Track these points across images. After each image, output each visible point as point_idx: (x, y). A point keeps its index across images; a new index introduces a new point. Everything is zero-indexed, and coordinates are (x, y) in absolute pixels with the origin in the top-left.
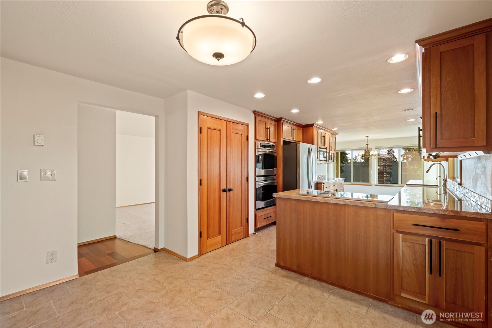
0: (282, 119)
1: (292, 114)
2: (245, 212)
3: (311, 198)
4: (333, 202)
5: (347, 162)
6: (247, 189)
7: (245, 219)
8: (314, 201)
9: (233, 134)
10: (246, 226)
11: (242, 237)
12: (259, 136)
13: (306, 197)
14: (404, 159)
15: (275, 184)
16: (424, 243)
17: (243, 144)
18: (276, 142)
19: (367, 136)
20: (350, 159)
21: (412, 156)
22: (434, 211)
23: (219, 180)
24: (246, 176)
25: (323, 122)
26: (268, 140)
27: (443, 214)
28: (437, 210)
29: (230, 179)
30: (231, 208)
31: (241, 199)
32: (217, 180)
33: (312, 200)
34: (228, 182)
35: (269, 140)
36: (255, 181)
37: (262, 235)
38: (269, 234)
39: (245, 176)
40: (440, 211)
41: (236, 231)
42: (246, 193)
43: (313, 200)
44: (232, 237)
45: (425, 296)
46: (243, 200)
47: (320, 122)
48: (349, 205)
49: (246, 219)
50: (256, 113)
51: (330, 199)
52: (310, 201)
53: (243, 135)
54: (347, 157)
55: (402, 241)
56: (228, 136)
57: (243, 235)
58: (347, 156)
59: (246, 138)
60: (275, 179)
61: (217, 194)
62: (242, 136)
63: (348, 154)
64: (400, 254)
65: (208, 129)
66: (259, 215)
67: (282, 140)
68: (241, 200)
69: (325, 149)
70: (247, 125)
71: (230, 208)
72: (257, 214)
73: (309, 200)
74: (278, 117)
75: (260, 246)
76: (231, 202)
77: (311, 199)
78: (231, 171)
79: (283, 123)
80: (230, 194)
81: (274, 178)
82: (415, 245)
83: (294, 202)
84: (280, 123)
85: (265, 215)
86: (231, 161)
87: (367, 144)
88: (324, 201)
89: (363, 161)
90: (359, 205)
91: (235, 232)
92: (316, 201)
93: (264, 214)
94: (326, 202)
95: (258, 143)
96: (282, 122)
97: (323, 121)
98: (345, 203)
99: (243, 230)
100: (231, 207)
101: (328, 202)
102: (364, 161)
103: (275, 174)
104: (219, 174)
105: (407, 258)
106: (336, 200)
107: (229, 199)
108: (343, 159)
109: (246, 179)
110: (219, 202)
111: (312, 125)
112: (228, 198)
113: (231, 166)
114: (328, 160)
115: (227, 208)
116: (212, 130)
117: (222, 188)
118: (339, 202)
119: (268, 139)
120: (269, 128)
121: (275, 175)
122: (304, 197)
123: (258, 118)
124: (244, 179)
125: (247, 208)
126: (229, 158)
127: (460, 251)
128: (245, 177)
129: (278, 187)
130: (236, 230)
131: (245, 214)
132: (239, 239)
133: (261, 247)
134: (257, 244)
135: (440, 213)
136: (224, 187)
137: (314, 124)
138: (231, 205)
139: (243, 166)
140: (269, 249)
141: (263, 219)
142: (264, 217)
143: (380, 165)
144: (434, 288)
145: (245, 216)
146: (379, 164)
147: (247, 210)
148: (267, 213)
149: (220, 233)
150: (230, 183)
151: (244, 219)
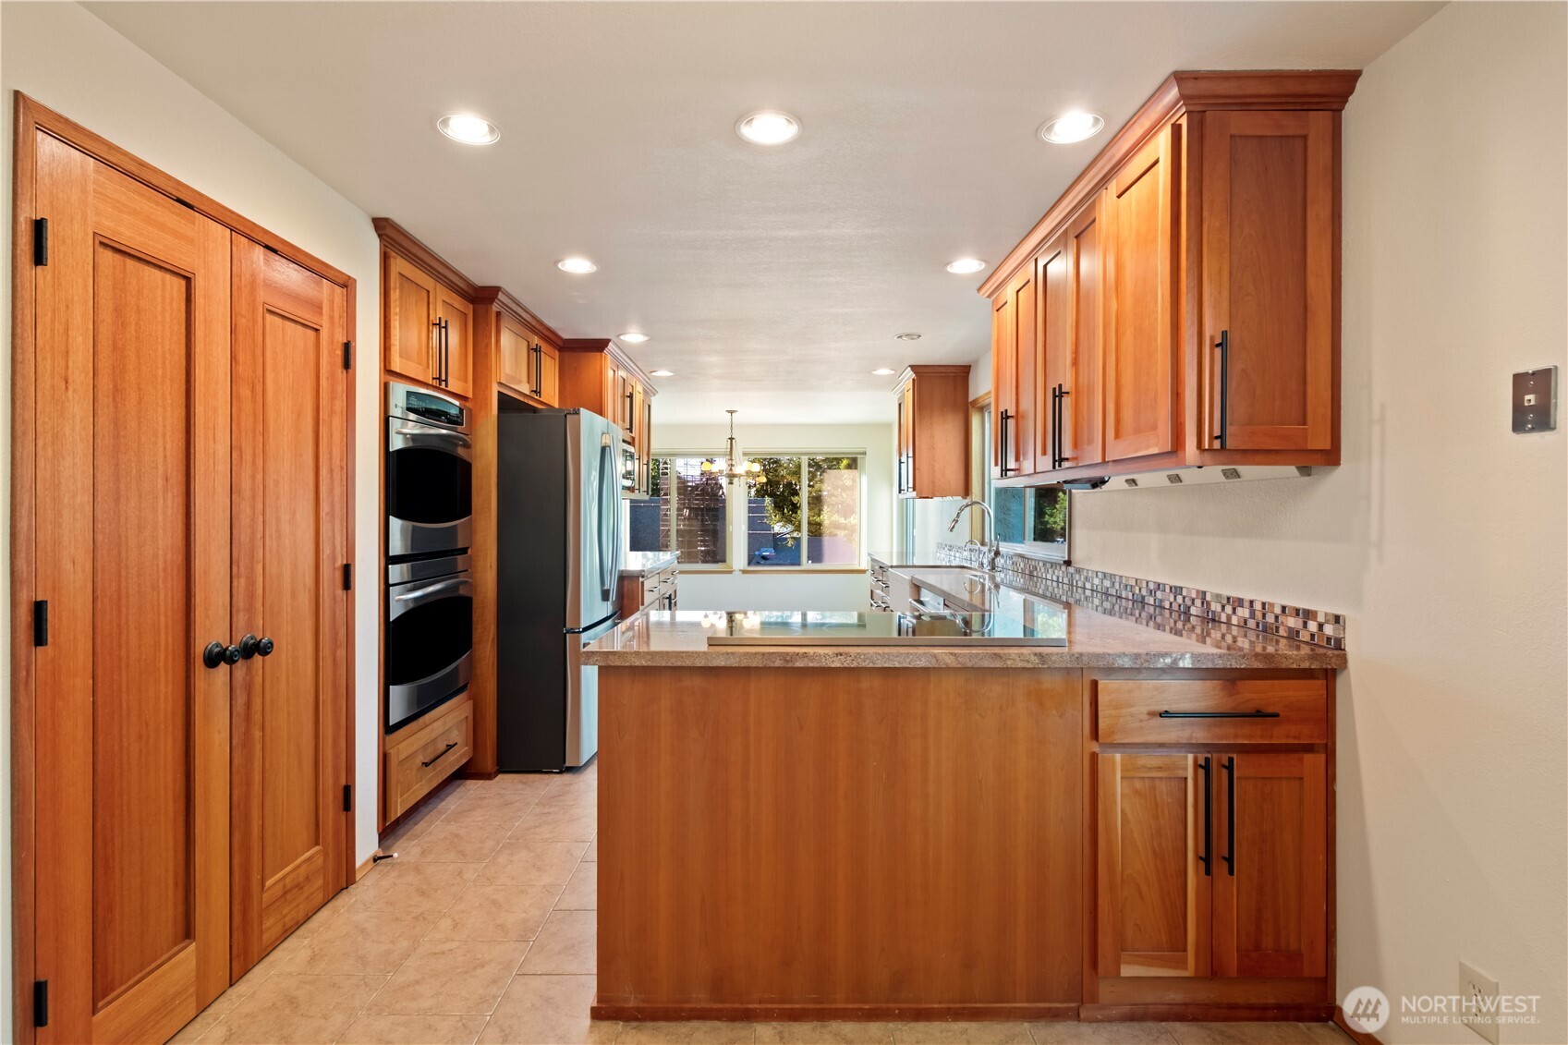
0: (500, 296)
1: (565, 276)
2: (336, 757)
3: (788, 654)
4: (886, 666)
6: (342, 631)
7: (335, 798)
8: (802, 665)
9: (268, 316)
10: (337, 832)
11: (319, 898)
12: (401, 356)
13: (763, 654)
15: (462, 591)
16: (1181, 773)
17: (324, 383)
18: (470, 395)
19: (731, 412)
22: (1213, 661)
23: (180, 596)
24: (340, 562)
25: (646, 338)
26: (441, 381)
27: (1236, 668)
28: (1220, 657)
29: (251, 582)
30: (258, 753)
31: (312, 691)
32: (166, 597)
33: (790, 665)
34: (240, 601)
35: (446, 381)
36: (382, 587)
37: (423, 853)
38: (457, 836)
39: (334, 560)
40: (1228, 660)
41: (288, 880)
42: (341, 653)
43: (799, 664)
44: (261, 924)
45: (1185, 950)
46: (326, 695)
47: (634, 337)
48: (948, 669)
49: (341, 794)
50: (389, 231)
51: (872, 650)
52: (785, 668)
53: (324, 334)
55: (1122, 778)
56: (242, 322)
57: (326, 884)
59: (339, 352)
60: (460, 569)
61: (165, 689)
62: (318, 339)
64: (1116, 825)
65: (100, 250)
66: (402, 757)
67: (495, 389)
68: (311, 699)
69: (631, 444)
70: (344, 286)
71: (249, 759)
72: (392, 752)
73: (778, 663)
74: (481, 278)
75: (446, 924)
76: (257, 717)
77: (787, 661)
78: (259, 535)
79: (498, 314)
80: (249, 670)
81: (455, 562)
82: (1157, 783)
83: (697, 682)
84: (487, 312)
85: (425, 747)
86: (260, 477)
87: (731, 439)
88: (845, 665)
90: (986, 664)
91: (279, 886)
92: (811, 665)
93: (422, 743)
94: (854, 665)
95: (399, 391)
96: (495, 307)
97: (645, 335)
98: (933, 664)
99: (321, 859)
100: (258, 747)
101: (864, 664)
103: (460, 546)
104: (180, 558)
105: (1135, 836)
106: (899, 655)
107: (248, 705)
109: (339, 576)
110: (180, 736)
111: (599, 345)
112: (241, 699)
113: (259, 506)
115: (236, 762)
116: (130, 263)
117: (202, 643)
118: (908, 660)
119: (439, 379)
120: (443, 325)
121: (464, 551)
122: (756, 654)
123: (399, 265)
124: (331, 576)
125: (343, 732)
126: (248, 457)
127: (1271, 778)
128: (334, 569)
129: (475, 604)
130: (284, 878)
131: (336, 769)
132: (301, 917)
133: (455, 926)
134: (420, 918)
135: (1229, 667)
136: (212, 632)
137: (608, 341)
138: (257, 734)
139: (325, 508)
140: (502, 927)
141: (419, 769)
142: (421, 759)
144: (1210, 917)
145: (336, 778)
147: (343, 745)
148: (434, 735)
149: (188, 933)
150: (250, 609)
151: (331, 797)
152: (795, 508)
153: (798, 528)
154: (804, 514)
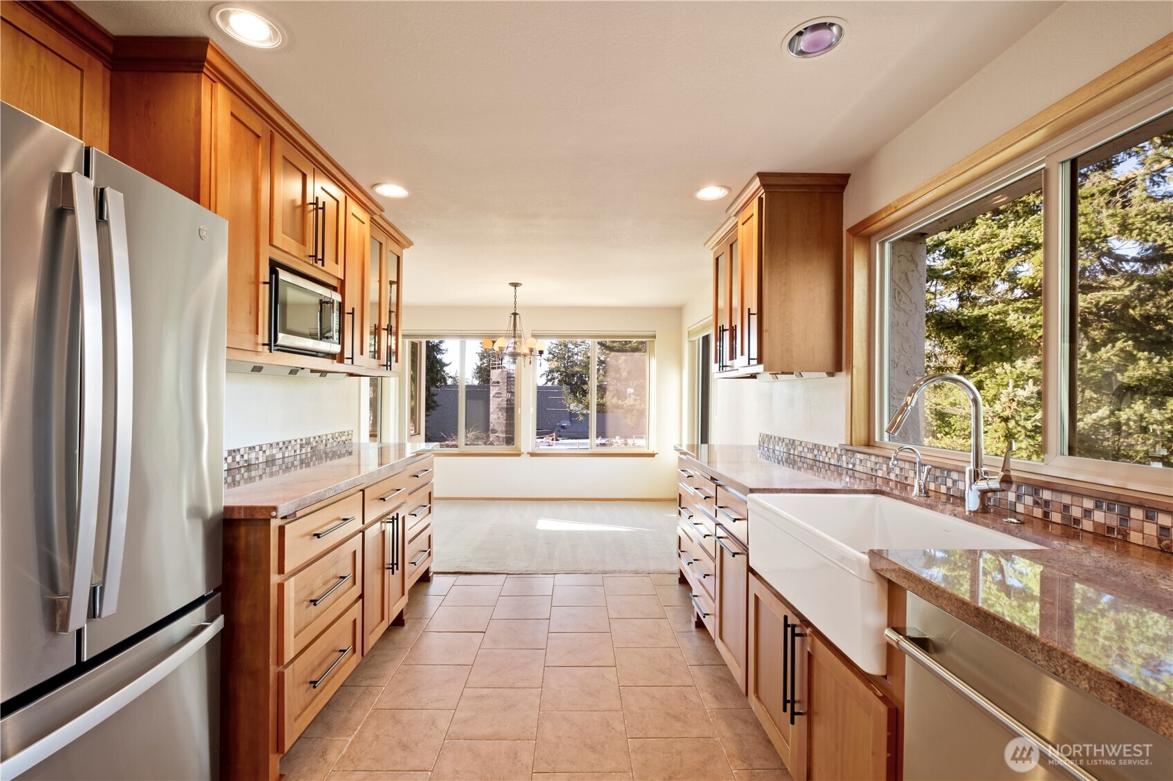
5: (446, 383)
14: (548, 380)
19: (515, 285)
20: (451, 377)
21: (561, 375)
54: (444, 371)
58: (445, 369)
63: (447, 365)
69: (335, 289)
87: (515, 314)
89: (476, 382)
102: (478, 382)
108: (437, 376)
111: (191, 56)
114: (347, 354)
143: (509, 392)
146: (509, 390)
152: (585, 393)
153: (587, 407)
154: (593, 398)
